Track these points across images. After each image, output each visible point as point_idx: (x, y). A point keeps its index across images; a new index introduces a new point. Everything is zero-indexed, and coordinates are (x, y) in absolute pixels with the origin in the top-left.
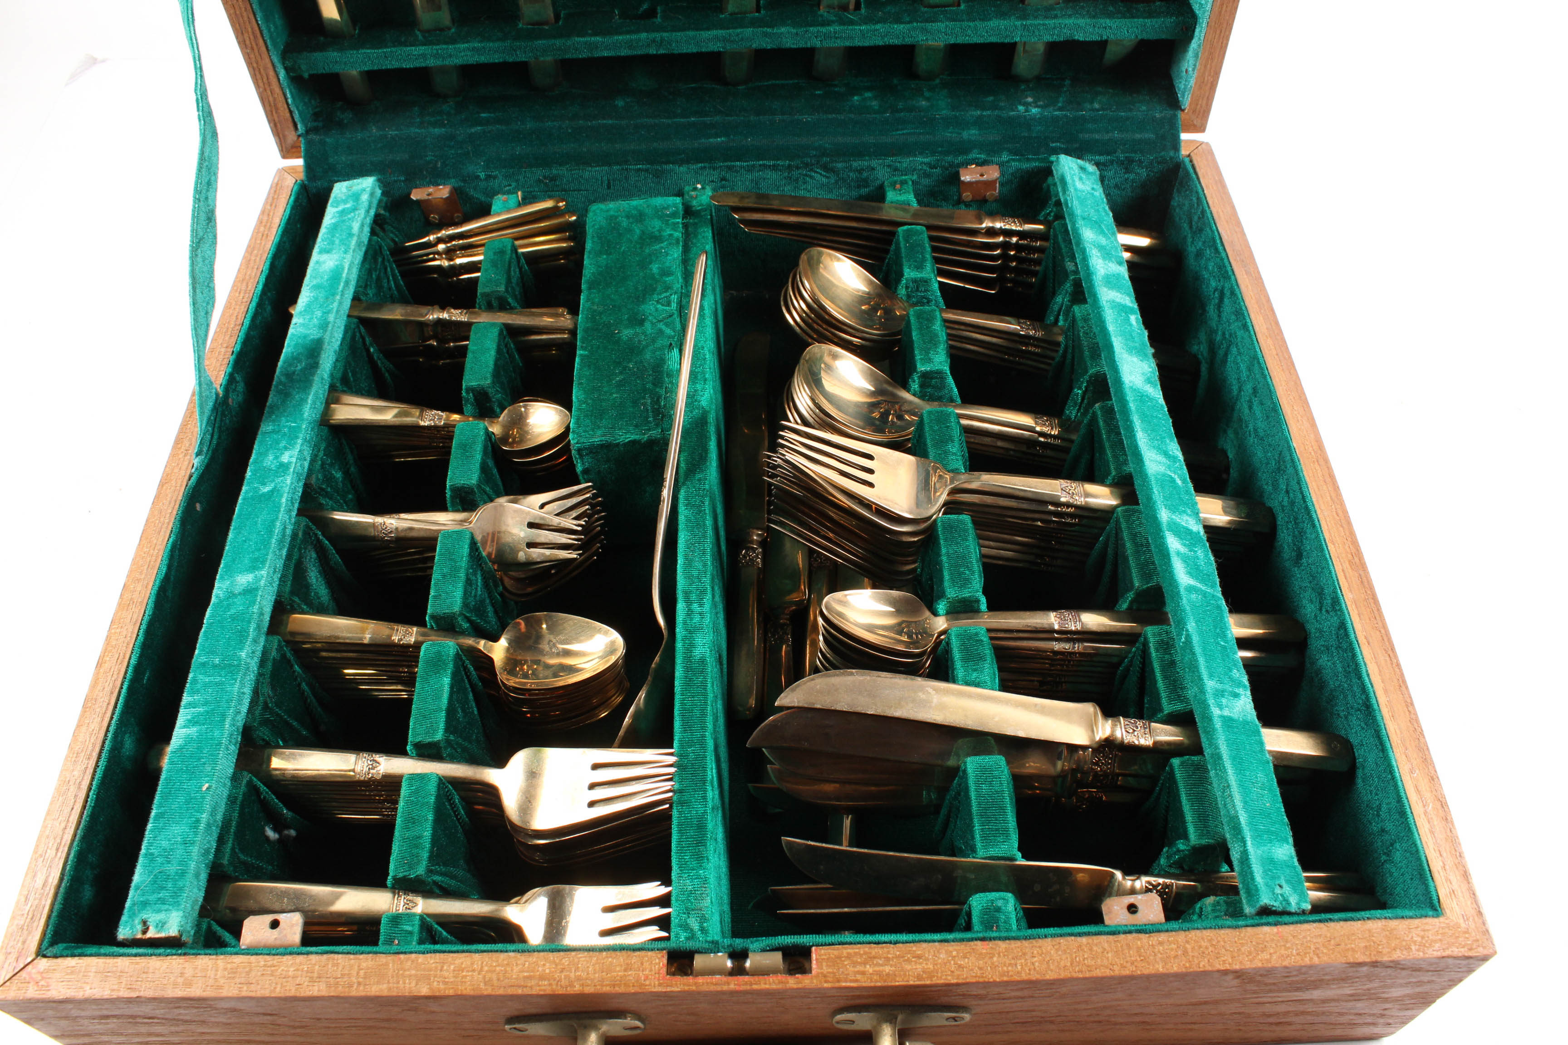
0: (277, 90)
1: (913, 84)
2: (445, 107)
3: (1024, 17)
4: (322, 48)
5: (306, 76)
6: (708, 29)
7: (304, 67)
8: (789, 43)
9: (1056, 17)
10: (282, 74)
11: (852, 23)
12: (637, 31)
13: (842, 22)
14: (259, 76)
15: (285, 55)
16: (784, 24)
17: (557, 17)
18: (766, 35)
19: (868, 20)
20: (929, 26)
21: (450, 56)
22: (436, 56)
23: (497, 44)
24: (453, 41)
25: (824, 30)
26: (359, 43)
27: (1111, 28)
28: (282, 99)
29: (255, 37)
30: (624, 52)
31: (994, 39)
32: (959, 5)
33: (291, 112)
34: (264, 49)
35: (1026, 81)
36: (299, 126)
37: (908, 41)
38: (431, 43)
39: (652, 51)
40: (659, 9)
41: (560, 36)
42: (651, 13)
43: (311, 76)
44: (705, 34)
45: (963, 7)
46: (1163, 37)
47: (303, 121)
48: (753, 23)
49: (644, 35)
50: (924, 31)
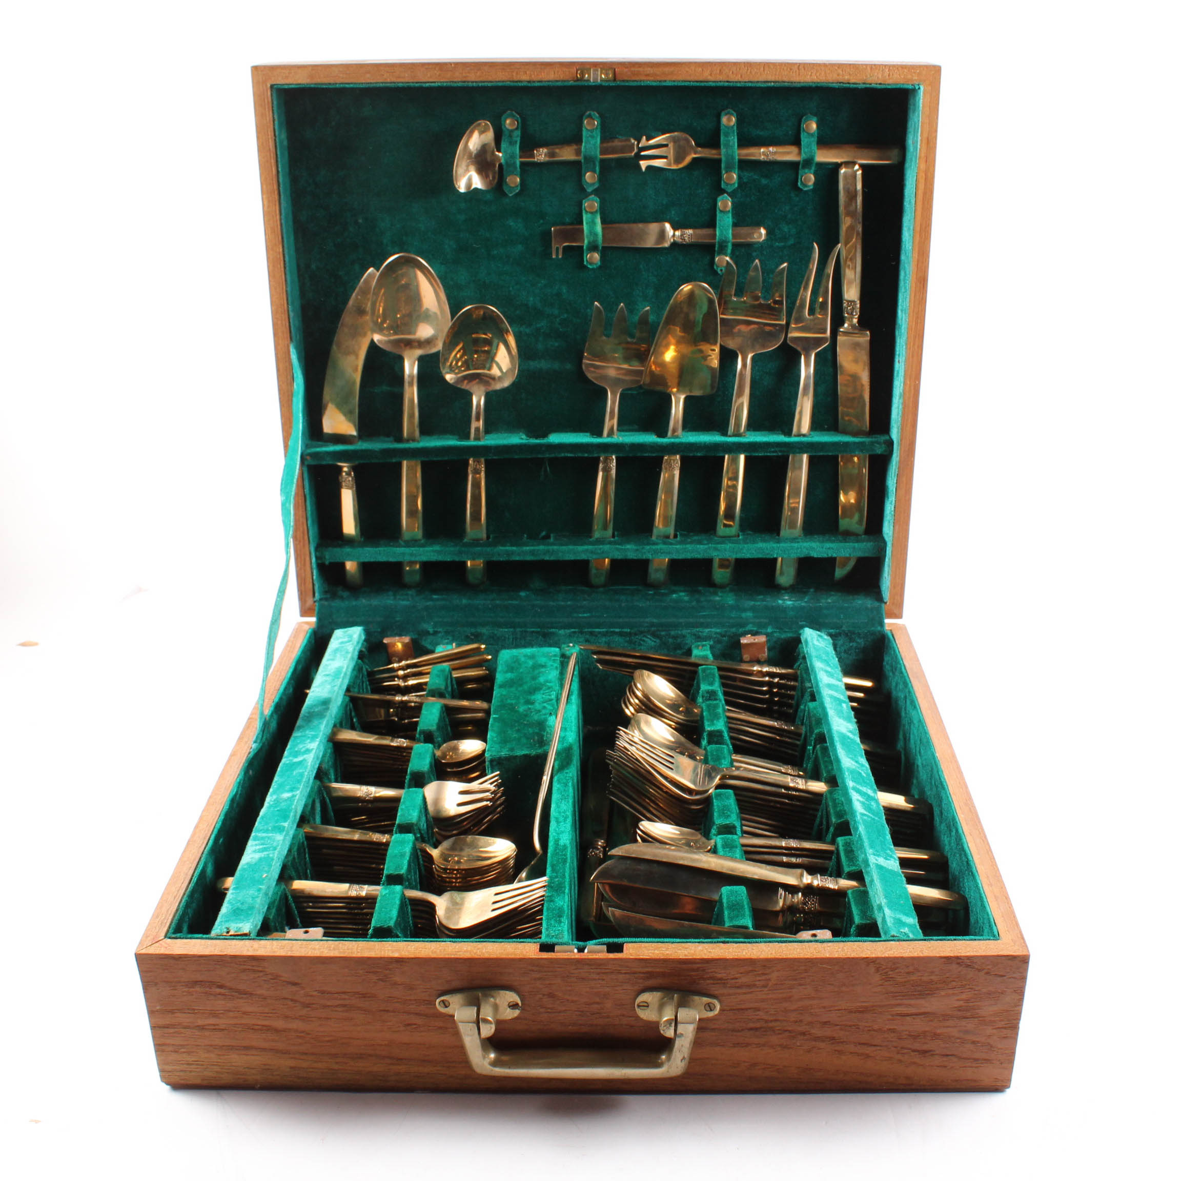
0: (308, 569)
1: (712, 589)
2: (410, 592)
3: (778, 542)
4: (340, 546)
5: (327, 563)
6: (582, 545)
7: (327, 557)
8: (631, 556)
9: (798, 542)
10: (314, 560)
11: (671, 544)
12: (538, 545)
13: (665, 543)
14: (299, 559)
15: (317, 549)
16: (628, 542)
17: (488, 537)
18: (618, 550)
19: (680, 543)
20: (719, 546)
21: (420, 555)
22: (412, 555)
23: (452, 549)
24: (423, 546)
25: (654, 547)
26: (363, 545)
27: (833, 548)
28: (309, 575)
29: (303, 533)
30: (529, 558)
31: (760, 556)
32: (739, 536)
33: (313, 585)
34: (307, 542)
35: (785, 589)
36: (317, 594)
37: (706, 556)
38: (409, 547)
39: (547, 558)
40: (552, 535)
41: (489, 545)
42: (547, 537)
43: (331, 564)
44: (580, 548)
45: (741, 537)
46: (867, 555)
47: (319, 592)
48: (610, 543)
49: (542, 547)
50: (716, 549)
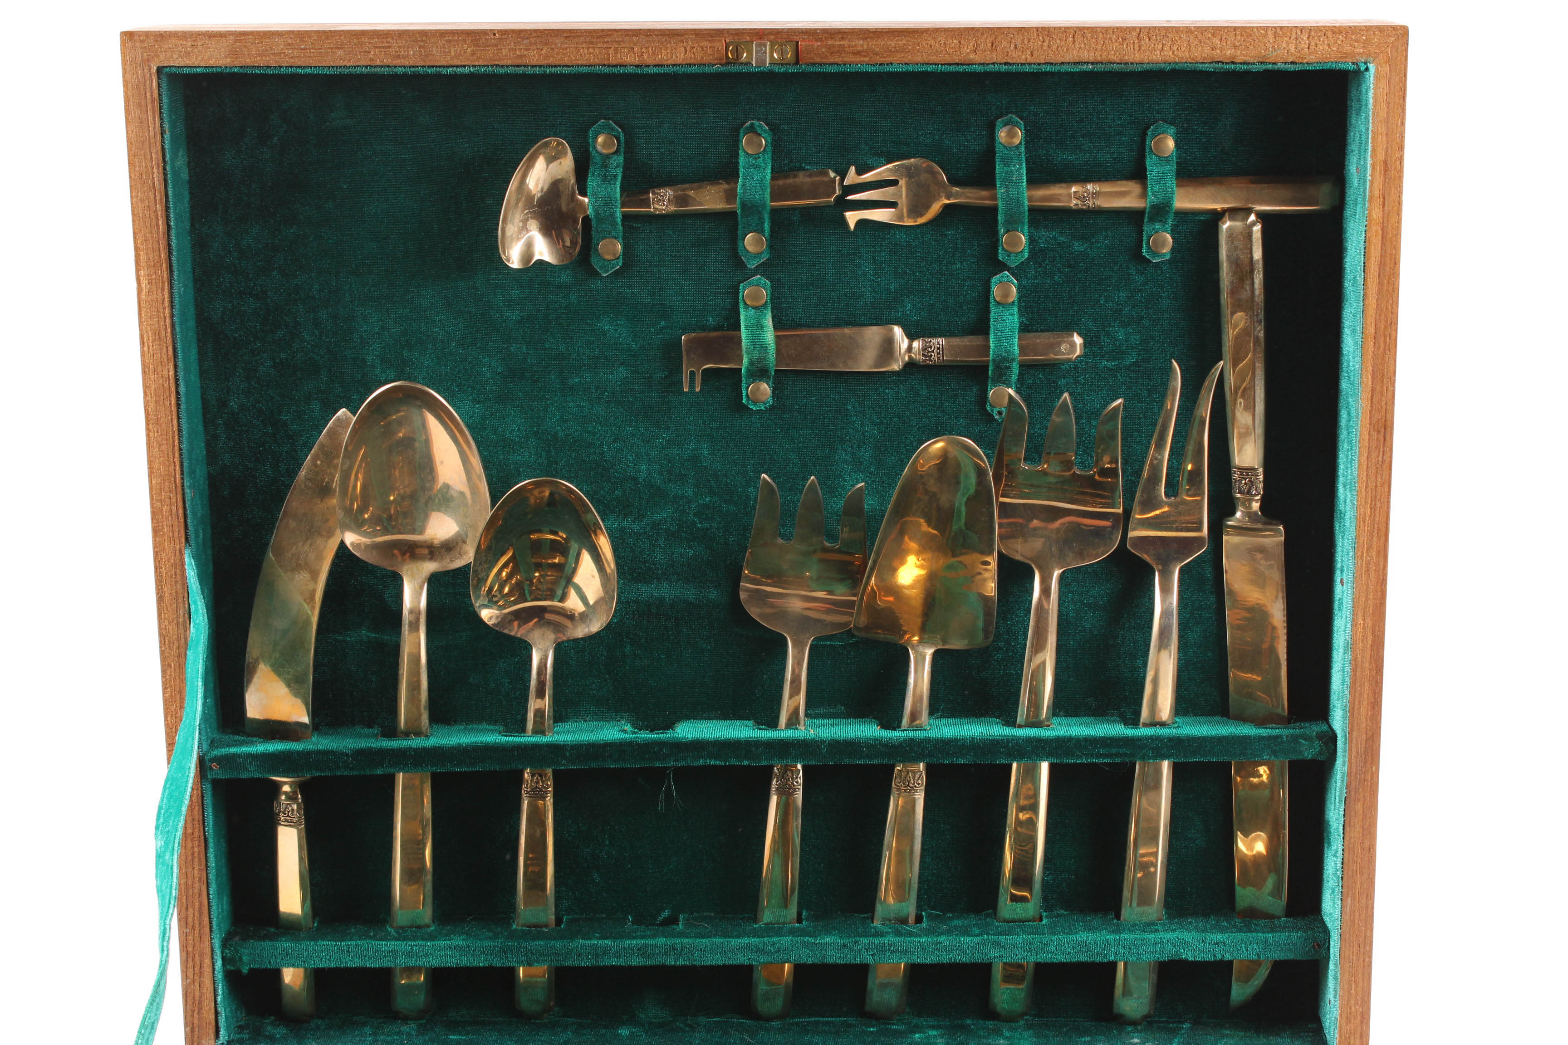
0: (208, 983)
1: (990, 1024)
2: (405, 1028)
3: (1118, 931)
4: (272, 937)
5: (245, 970)
6: (738, 937)
7: (245, 958)
8: (833, 957)
9: (1157, 931)
10: (219, 964)
11: (911, 934)
12: (654, 936)
13: (898, 933)
14: (190, 964)
15: (225, 943)
16: (828, 933)
17: (559, 921)
18: (806, 945)
19: (928, 932)
20: (1002, 938)
21: (426, 955)
22: (410, 954)
23: (486, 943)
24: (432, 937)
25: (877, 941)
26: (315, 935)
27: (1224, 944)
28: (209, 995)
29: (201, 913)
30: (636, 961)
31: (1083, 958)
32: (1041, 920)
33: (217, 1013)
34: (207, 929)
35: (1134, 1023)
36: (222, 1032)
37: (978, 958)
38: (405, 939)
39: (670, 962)
40: (681, 917)
41: (562, 937)
42: (672, 921)
43: (251, 970)
44: (735, 942)
45: (1044, 922)
46: (1291, 956)
47: (228, 1028)
48: (792, 932)
49: (661, 941)
50: (997, 944)
